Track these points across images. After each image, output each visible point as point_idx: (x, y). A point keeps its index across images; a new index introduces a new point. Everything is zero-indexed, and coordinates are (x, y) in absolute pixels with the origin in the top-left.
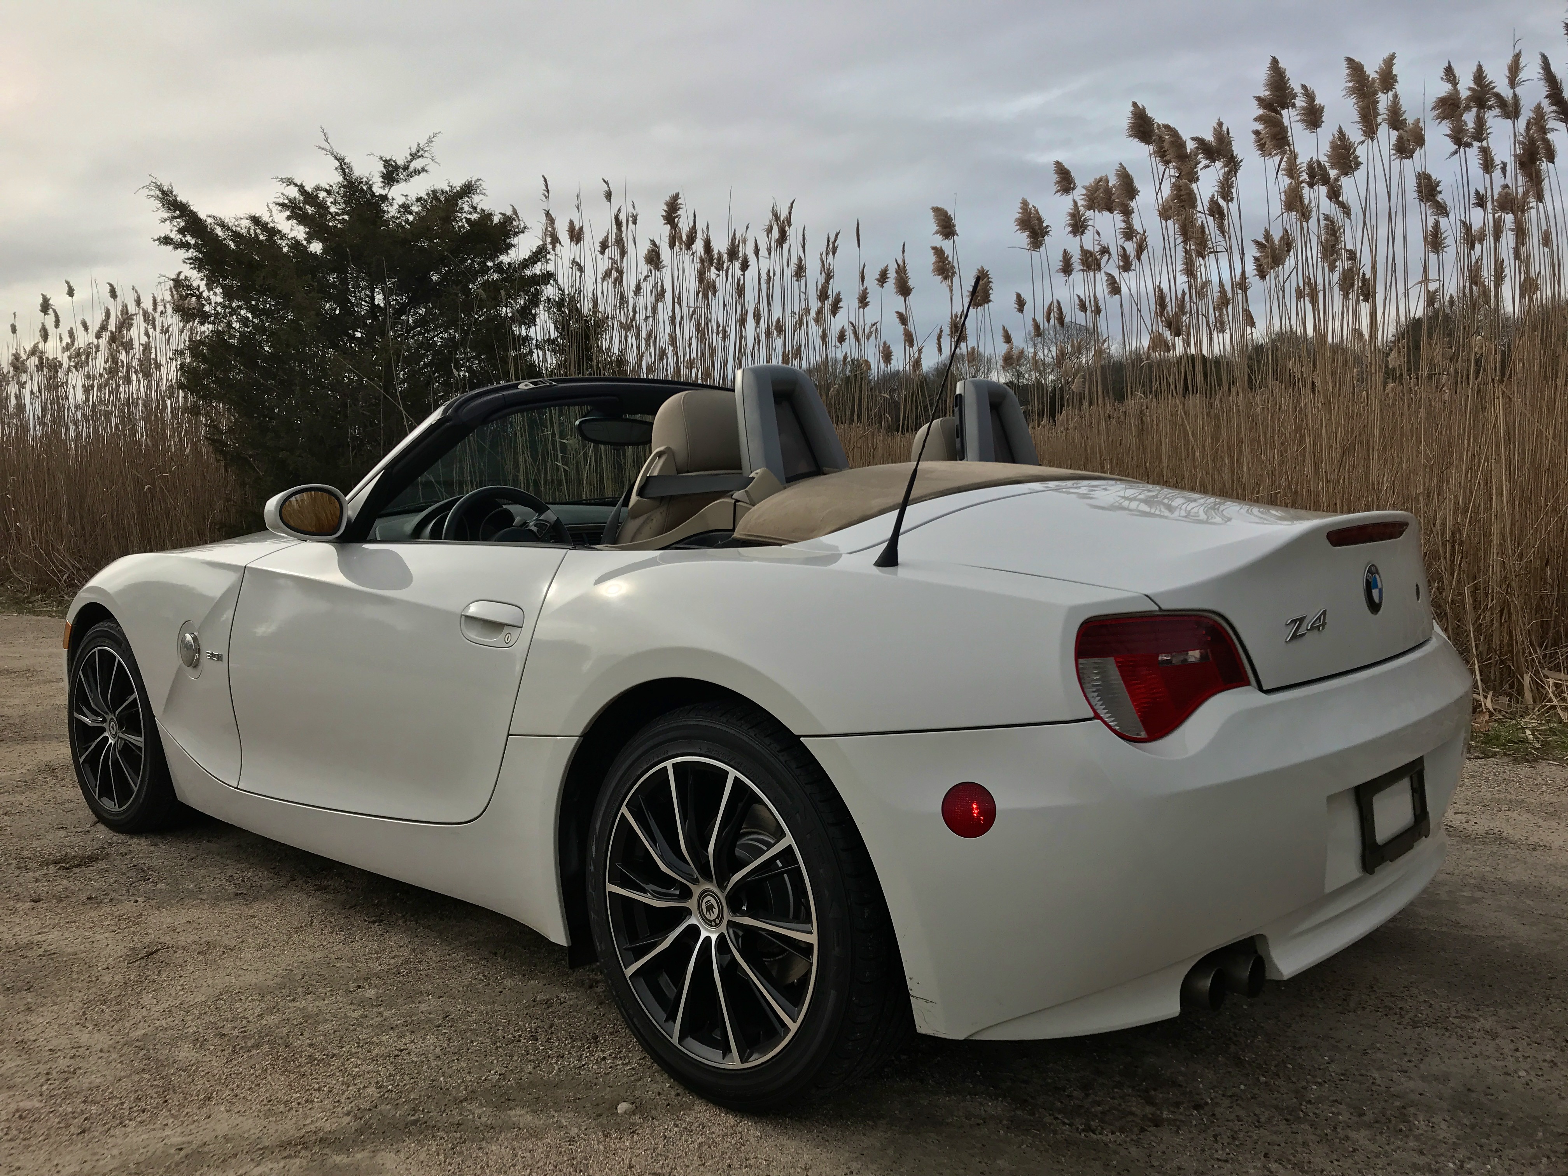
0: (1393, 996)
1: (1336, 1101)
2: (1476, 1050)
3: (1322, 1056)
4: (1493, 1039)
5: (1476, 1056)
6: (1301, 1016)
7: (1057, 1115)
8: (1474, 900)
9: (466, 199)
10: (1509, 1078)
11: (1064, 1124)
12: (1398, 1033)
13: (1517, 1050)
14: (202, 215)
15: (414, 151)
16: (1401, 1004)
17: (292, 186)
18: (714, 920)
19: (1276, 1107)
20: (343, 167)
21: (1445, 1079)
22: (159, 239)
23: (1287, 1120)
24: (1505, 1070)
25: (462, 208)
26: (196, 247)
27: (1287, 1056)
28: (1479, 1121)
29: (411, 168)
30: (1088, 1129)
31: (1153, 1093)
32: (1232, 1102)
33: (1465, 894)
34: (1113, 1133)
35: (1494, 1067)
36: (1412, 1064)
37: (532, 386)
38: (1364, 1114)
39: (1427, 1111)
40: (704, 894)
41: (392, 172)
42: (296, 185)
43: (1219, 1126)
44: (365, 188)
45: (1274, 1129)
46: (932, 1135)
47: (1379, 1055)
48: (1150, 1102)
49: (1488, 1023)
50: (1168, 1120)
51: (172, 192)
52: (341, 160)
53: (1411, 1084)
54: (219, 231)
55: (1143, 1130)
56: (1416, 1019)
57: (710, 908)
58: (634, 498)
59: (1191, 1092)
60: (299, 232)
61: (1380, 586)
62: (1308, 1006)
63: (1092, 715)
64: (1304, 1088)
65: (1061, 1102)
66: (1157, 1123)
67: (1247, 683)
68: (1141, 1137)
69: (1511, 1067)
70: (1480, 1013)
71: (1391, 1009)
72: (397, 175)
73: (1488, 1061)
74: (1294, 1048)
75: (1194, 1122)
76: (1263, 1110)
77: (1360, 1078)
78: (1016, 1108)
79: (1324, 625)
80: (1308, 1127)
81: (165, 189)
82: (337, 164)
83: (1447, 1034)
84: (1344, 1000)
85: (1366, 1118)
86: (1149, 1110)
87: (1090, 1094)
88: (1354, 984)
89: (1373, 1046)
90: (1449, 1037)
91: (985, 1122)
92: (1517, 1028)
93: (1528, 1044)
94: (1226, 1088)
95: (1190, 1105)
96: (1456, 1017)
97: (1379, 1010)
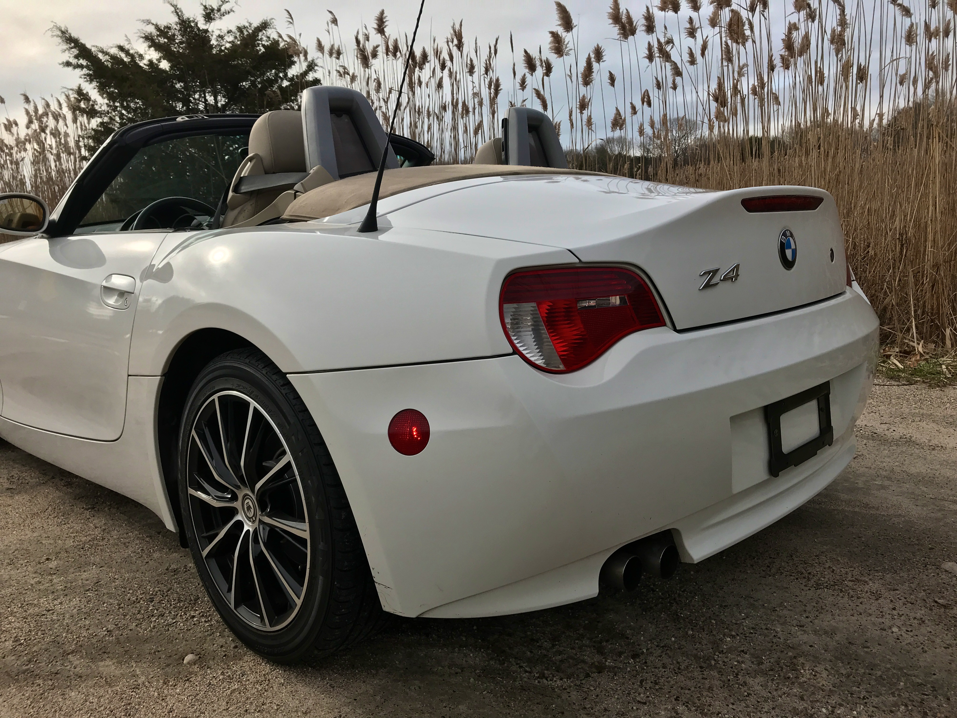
0: (806, 563)
1: (743, 651)
2: (861, 608)
3: (740, 613)
4: (877, 599)
5: (861, 614)
6: (733, 580)
7: (522, 664)
8: (883, 487)
9: (264, 32)
10: (884, 633)
11: (526, 672)
12: (803, 593)
13: (894, 609)
14: (88, 46)
16: (810, 570)
17: (150, 25)
18: (252, 518)
19: (696, 657)
20: (177, 11)
21: (831, 633)
22: (63, 63)
23: (701, 667)
24: (882, 626)
25: (261, 39)
26: (87, 67)
27: (714, 613)
28: (854, 671)
29: (223, 9)
30: (542, 676)
31: (604, 644)
32: (662, 652)
33: (877, 483)
34: (561, 679)
35: (874, 624)
36: (809, 620)
37: (187, 119)
38: (762, 663)
39: (813, 662)
40: (245, 496)
41: (210, 13)
42: (153, 24)
43: (647, 673)
44: (192, 24)
45: (689, 675)
46: (417, 682)
47: (785, 612)
48: (600, 651)
49: (874, 586)
50: (610, 667)
51: (67, 31)
52: (175, 6)
53: (805, 638)
54: (100, 56)
55: (588, 676)
56: (820, 582)
57: (249, 508)
58: (231, 194)
59: (634, 643)
60: (153, 55)
62: (740, 571)
63: (511, 350)
64: (721, 640)
65: (531, 652)
66: (600, 669)
67: (665, 324)
68: (583, 682)
69: (887, 623)
70: (871, 577)
71: (802, 573)
72: (214, 15)
73: (869, 618)
74: (721, 606)
75: (629, 669)
76: (684, 658)
77: (766, 631)
78: (492, 659)
80: (716, 674)
81: (63, 29)
82: (173, 9)
83: (841, 595)
84: (768, 566)
85: (763, 667)
86: (597, 658)
87: (556, 645)
88: (778, 554)
89: (781, 604)
90: (842, 597)
91: (462, 671)
92: (897, 590)
93: (904, 604)
94: (661, 640)
95: (630, 654)
96: (850, 581)
97: (793, 574)
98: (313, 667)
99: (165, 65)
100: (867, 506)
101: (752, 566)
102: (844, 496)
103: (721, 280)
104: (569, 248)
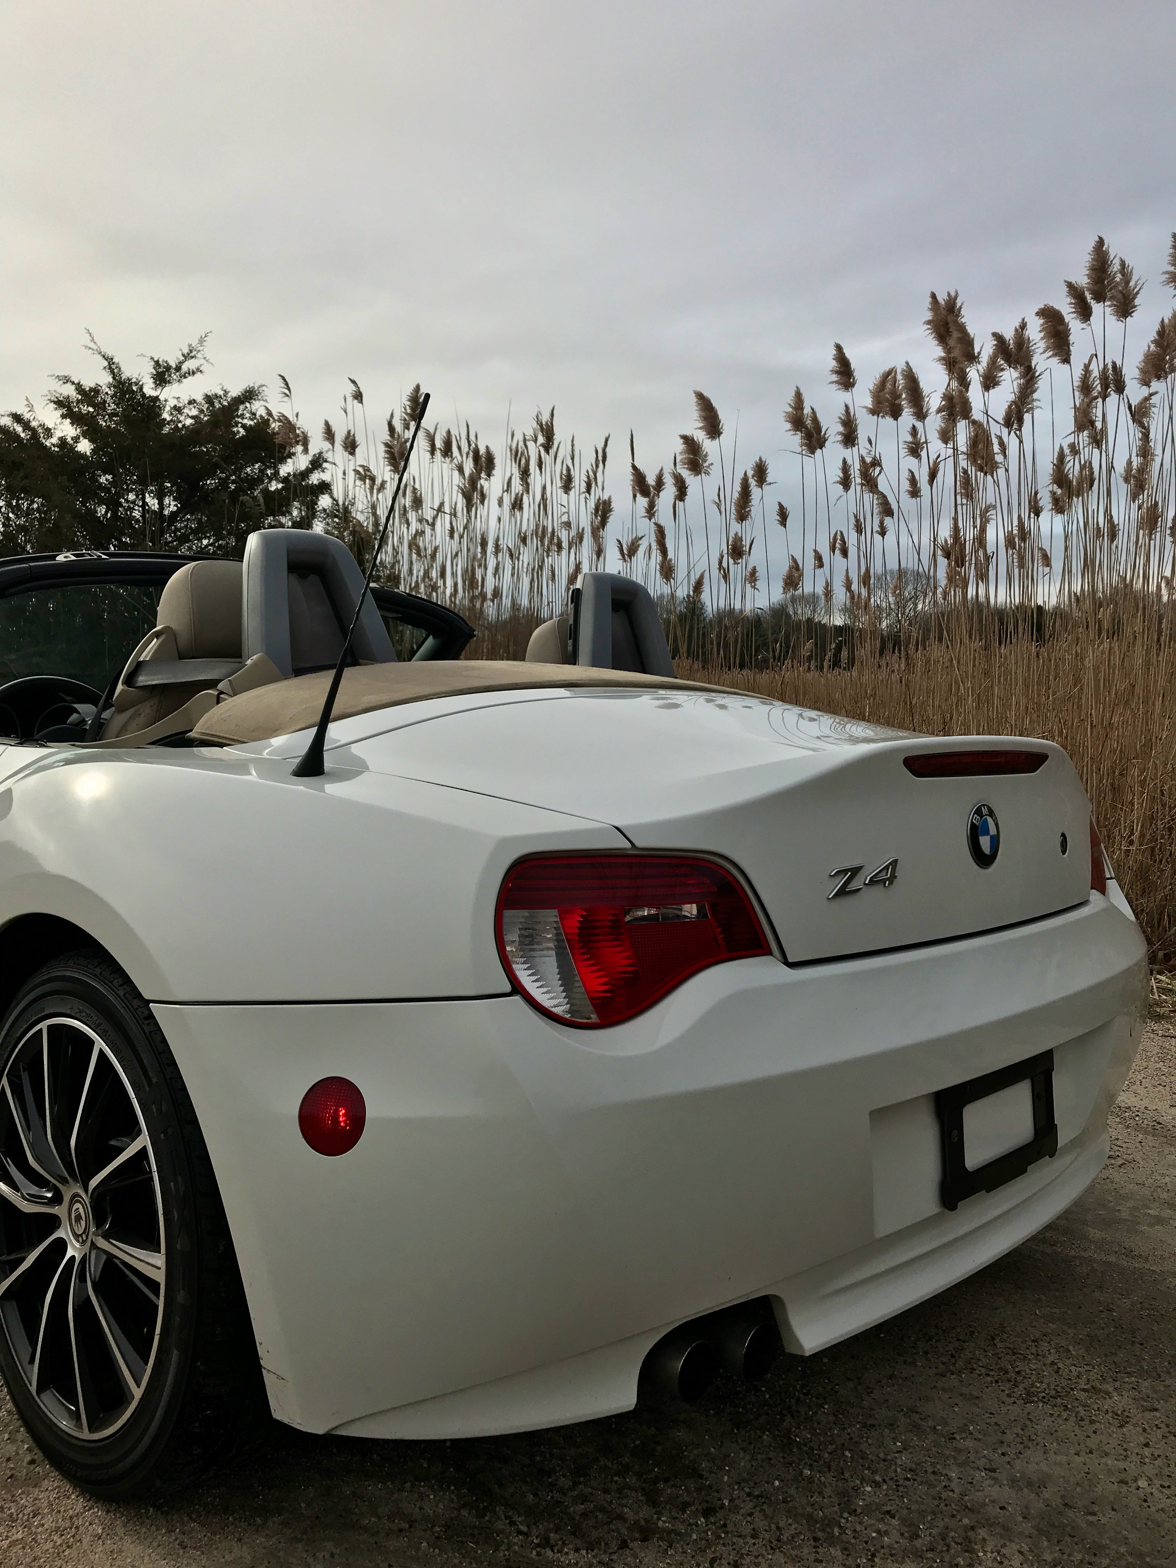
0: (1014, 1354)
1: (888, 1512)
2: (1092, 1442)
3: (895, 1440)
4: (1121, 1426)
5: (1091, 1452)
6: (891, 1377)
7: (516, 1518)
8: (1160, 1221)
9: (248, 405)
10: (1124, 1488)
11: (520, 1532)
12: (1004, 1409)
13: (1147, 1445)
15: (186, 351)
16: (1020, 1366)
17: (69, 384)
18: (81, 1235)
19: (811, 1520)
20: (112, 366)
21: (1037, 1485)
23: (816, 1539)
24: (1123, 1476)
25: (242, 415)
27: (851, 1439)
28: (1065, 1557)
29: (185, 368)
30: (546, 1543)
31: (661, 1485)
32: (755, 1507)
33: (1151, 1212)
34: (577, 1550)
35: (1110, 1472)
36: (1007, 1458)
37: (73, 558)
38: (918, 1536)
39: (1001, 1536)
40: (75, 1198)
41: (163, 373)
42: (73, 383)
43: (724, 1545)
44: (135, 388)
45: (794, 1553)
46: (329, 1545)
47: (970, 1443)
48: (652, 1500)
49: (1120, 1401)
50: (664, 1530)
52: (109, 359)
53: (994, 1492)
55: (624, 1545)
56: (1033, 1389)
57: (78, 1218)
58: (120, 687)
59: (710, 1487)
60: (67, 430)
61: (993, 830)
62: (905, 1363)
63: (508, 988)
64: (856, 1489)
65: (535, 1495)
66: (646, 1533)
67: (768, 952)
68: (614, 1557)
69: (1133, 1469)
70: (1117, 1384)
71: (1007, 1372)
72: (170, 376)
73: (1103, 1460)
74: (864, 1425)
75: (694, 1537)
76: (790, 1521)
77: (932, 1477)
78: (464, 1506)
79: (893, 877)
80: (839, 1553)
82: (106, 363)
83: (1065, 1415)
84: (953, 1356)
85: (918, 1543)
86: (646, 1512)
87: (580, 1483)
88: (972, 1332)
89: (964, 1429)
90: (1066, 1420)
91: (411, 1527)
92: (1156, 1410)
93: (1164, 1437)
94: (756, 1483)
95: (700, 1508)
96: (1084, 1390)
97: (991, 1373)
98: (158, 1508)
99: (85, 446)
100: (1129, 1253)
101: (926, 1353)
102: (1095, 1234)
104: (616, 825)
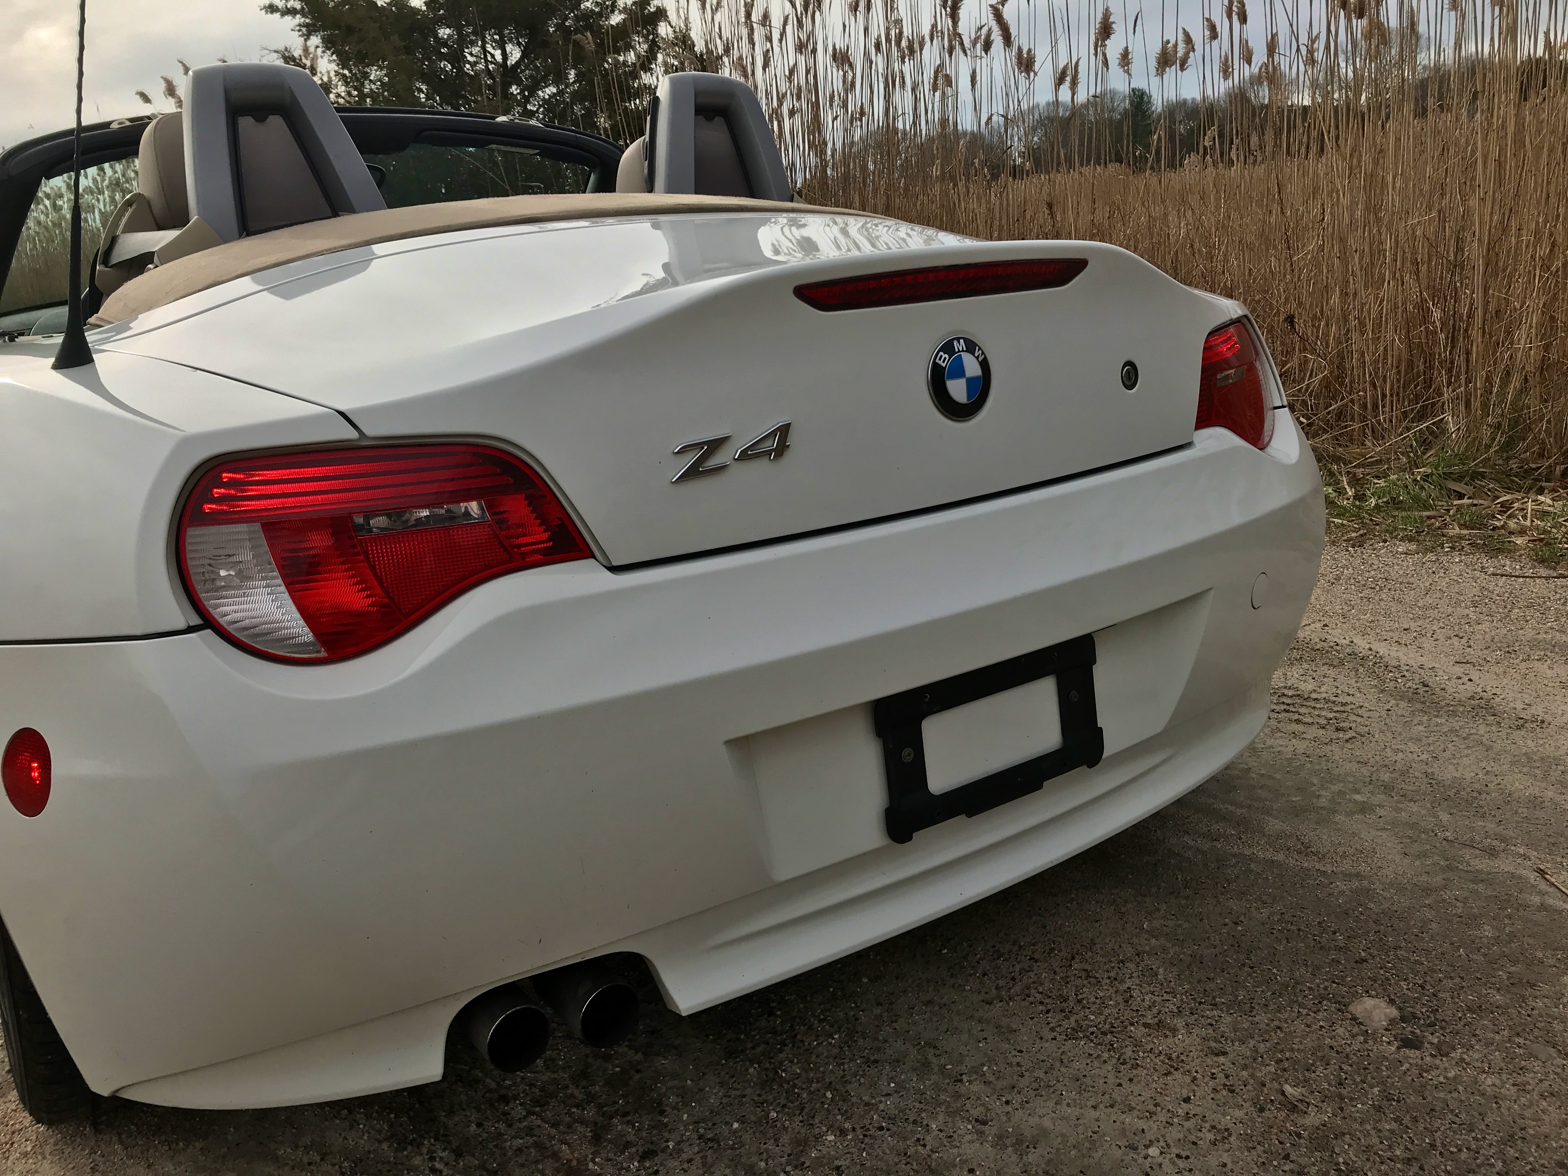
0: (1088, 977)
2: (1123, 1092)
3: (891, 1080)
4: (1168, 1074)
5: (1112, 1105)
6: (929, 1003)
7: (440, 1154)
8: (1364, 809)
10: (1130, 1156)
12: (1037, 1047)
13: (1187, 1100)
16: (1086, 993)
19: (750, 1171)
21: (1029, 1144)
22: (265, 7)
24: (1136, 1139)
26: (302, 12)
27: (843, 1076)
32: (698, 1153)
33: (1358, 797)
35: (1124, 1131)
36: (1008, 1108)
47: (976, 1087)
48: (598, 1137)
53: (971, 1149)
56: (1085, 1023)
59: (666, 1125)
62: (953, 986)
63: (193, 622)
64: (817, 1137)
67: (582, 556)
69: (1154, 1130)
70: (1193, 1019)
71: (1065, 1000)
73: (1122, 1117)
74: (866, 1060)
77: (910, 1127)
83: (1105, 1056)
84: (1013, 979)
87: (533, 1114)
88: (1052, 950)
89: (976, 1070)
90: (1105, 1062)
91: (322, 1159)
92: (1224, 1054)
93: (1215, 1090)
94: (714, 1124)
95: (641, 1150)
96: (1146, 1025)
97: (1047, 1001)
100: (1305, 849)
101: (985, 974)
102: (1275, 825)
103: (735, 460)
